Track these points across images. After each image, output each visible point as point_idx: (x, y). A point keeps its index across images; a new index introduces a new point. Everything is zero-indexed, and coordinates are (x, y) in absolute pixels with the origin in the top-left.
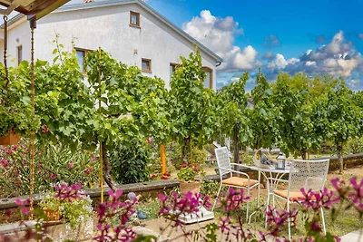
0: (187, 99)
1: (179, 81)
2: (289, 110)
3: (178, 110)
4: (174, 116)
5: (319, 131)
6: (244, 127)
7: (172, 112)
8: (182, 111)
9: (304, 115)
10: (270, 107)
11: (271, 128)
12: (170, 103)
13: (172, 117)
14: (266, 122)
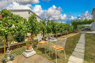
0: (32, 23)
1: (30, 19)
2: (53, 26)
3: (30, 26)
4: (29, 27)
5: (58, 30)
6: (45, 29)
7: (28, 26)
8: (31, 26)
9: (56, 27)
10: (50, 25)
11: (50, 30)
12: (28, 24)
13: (28, 27)
14: (49, 28)
